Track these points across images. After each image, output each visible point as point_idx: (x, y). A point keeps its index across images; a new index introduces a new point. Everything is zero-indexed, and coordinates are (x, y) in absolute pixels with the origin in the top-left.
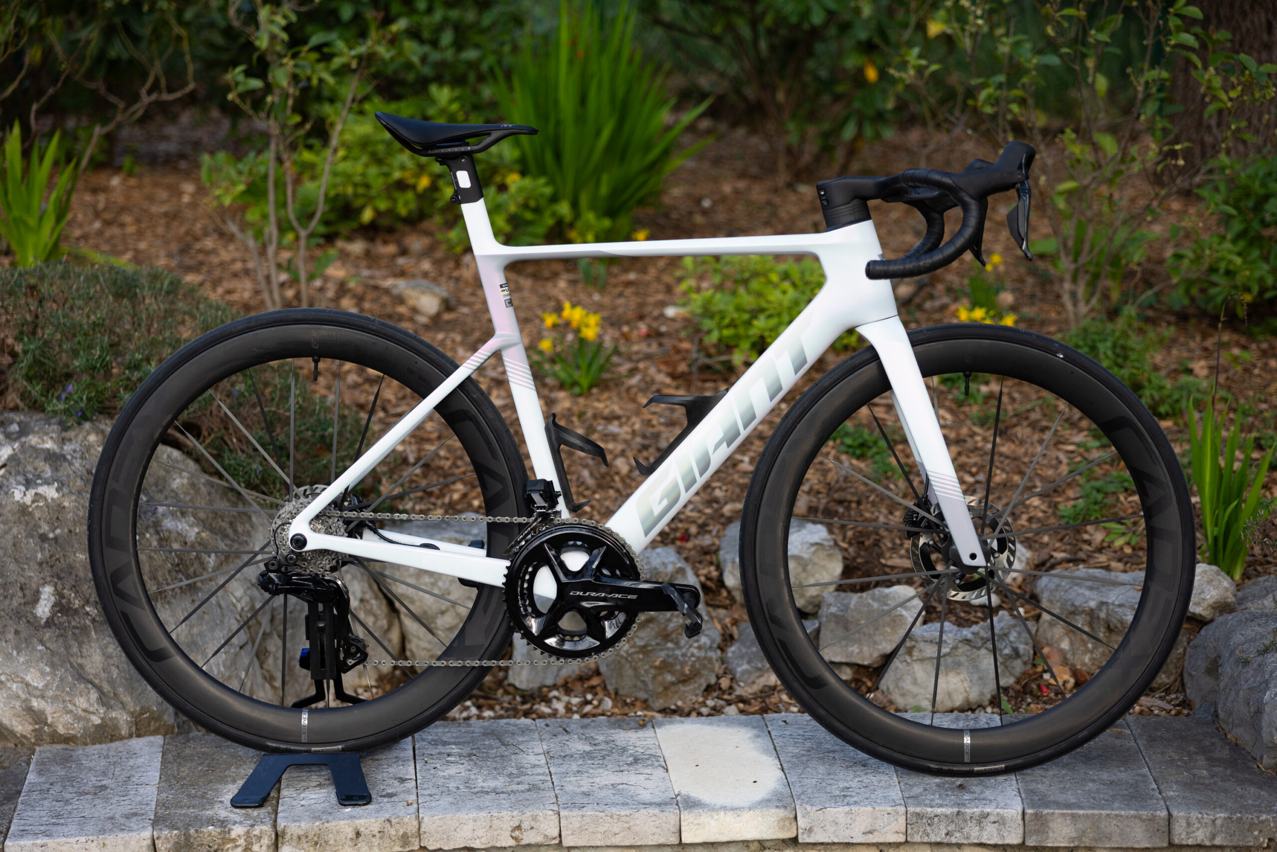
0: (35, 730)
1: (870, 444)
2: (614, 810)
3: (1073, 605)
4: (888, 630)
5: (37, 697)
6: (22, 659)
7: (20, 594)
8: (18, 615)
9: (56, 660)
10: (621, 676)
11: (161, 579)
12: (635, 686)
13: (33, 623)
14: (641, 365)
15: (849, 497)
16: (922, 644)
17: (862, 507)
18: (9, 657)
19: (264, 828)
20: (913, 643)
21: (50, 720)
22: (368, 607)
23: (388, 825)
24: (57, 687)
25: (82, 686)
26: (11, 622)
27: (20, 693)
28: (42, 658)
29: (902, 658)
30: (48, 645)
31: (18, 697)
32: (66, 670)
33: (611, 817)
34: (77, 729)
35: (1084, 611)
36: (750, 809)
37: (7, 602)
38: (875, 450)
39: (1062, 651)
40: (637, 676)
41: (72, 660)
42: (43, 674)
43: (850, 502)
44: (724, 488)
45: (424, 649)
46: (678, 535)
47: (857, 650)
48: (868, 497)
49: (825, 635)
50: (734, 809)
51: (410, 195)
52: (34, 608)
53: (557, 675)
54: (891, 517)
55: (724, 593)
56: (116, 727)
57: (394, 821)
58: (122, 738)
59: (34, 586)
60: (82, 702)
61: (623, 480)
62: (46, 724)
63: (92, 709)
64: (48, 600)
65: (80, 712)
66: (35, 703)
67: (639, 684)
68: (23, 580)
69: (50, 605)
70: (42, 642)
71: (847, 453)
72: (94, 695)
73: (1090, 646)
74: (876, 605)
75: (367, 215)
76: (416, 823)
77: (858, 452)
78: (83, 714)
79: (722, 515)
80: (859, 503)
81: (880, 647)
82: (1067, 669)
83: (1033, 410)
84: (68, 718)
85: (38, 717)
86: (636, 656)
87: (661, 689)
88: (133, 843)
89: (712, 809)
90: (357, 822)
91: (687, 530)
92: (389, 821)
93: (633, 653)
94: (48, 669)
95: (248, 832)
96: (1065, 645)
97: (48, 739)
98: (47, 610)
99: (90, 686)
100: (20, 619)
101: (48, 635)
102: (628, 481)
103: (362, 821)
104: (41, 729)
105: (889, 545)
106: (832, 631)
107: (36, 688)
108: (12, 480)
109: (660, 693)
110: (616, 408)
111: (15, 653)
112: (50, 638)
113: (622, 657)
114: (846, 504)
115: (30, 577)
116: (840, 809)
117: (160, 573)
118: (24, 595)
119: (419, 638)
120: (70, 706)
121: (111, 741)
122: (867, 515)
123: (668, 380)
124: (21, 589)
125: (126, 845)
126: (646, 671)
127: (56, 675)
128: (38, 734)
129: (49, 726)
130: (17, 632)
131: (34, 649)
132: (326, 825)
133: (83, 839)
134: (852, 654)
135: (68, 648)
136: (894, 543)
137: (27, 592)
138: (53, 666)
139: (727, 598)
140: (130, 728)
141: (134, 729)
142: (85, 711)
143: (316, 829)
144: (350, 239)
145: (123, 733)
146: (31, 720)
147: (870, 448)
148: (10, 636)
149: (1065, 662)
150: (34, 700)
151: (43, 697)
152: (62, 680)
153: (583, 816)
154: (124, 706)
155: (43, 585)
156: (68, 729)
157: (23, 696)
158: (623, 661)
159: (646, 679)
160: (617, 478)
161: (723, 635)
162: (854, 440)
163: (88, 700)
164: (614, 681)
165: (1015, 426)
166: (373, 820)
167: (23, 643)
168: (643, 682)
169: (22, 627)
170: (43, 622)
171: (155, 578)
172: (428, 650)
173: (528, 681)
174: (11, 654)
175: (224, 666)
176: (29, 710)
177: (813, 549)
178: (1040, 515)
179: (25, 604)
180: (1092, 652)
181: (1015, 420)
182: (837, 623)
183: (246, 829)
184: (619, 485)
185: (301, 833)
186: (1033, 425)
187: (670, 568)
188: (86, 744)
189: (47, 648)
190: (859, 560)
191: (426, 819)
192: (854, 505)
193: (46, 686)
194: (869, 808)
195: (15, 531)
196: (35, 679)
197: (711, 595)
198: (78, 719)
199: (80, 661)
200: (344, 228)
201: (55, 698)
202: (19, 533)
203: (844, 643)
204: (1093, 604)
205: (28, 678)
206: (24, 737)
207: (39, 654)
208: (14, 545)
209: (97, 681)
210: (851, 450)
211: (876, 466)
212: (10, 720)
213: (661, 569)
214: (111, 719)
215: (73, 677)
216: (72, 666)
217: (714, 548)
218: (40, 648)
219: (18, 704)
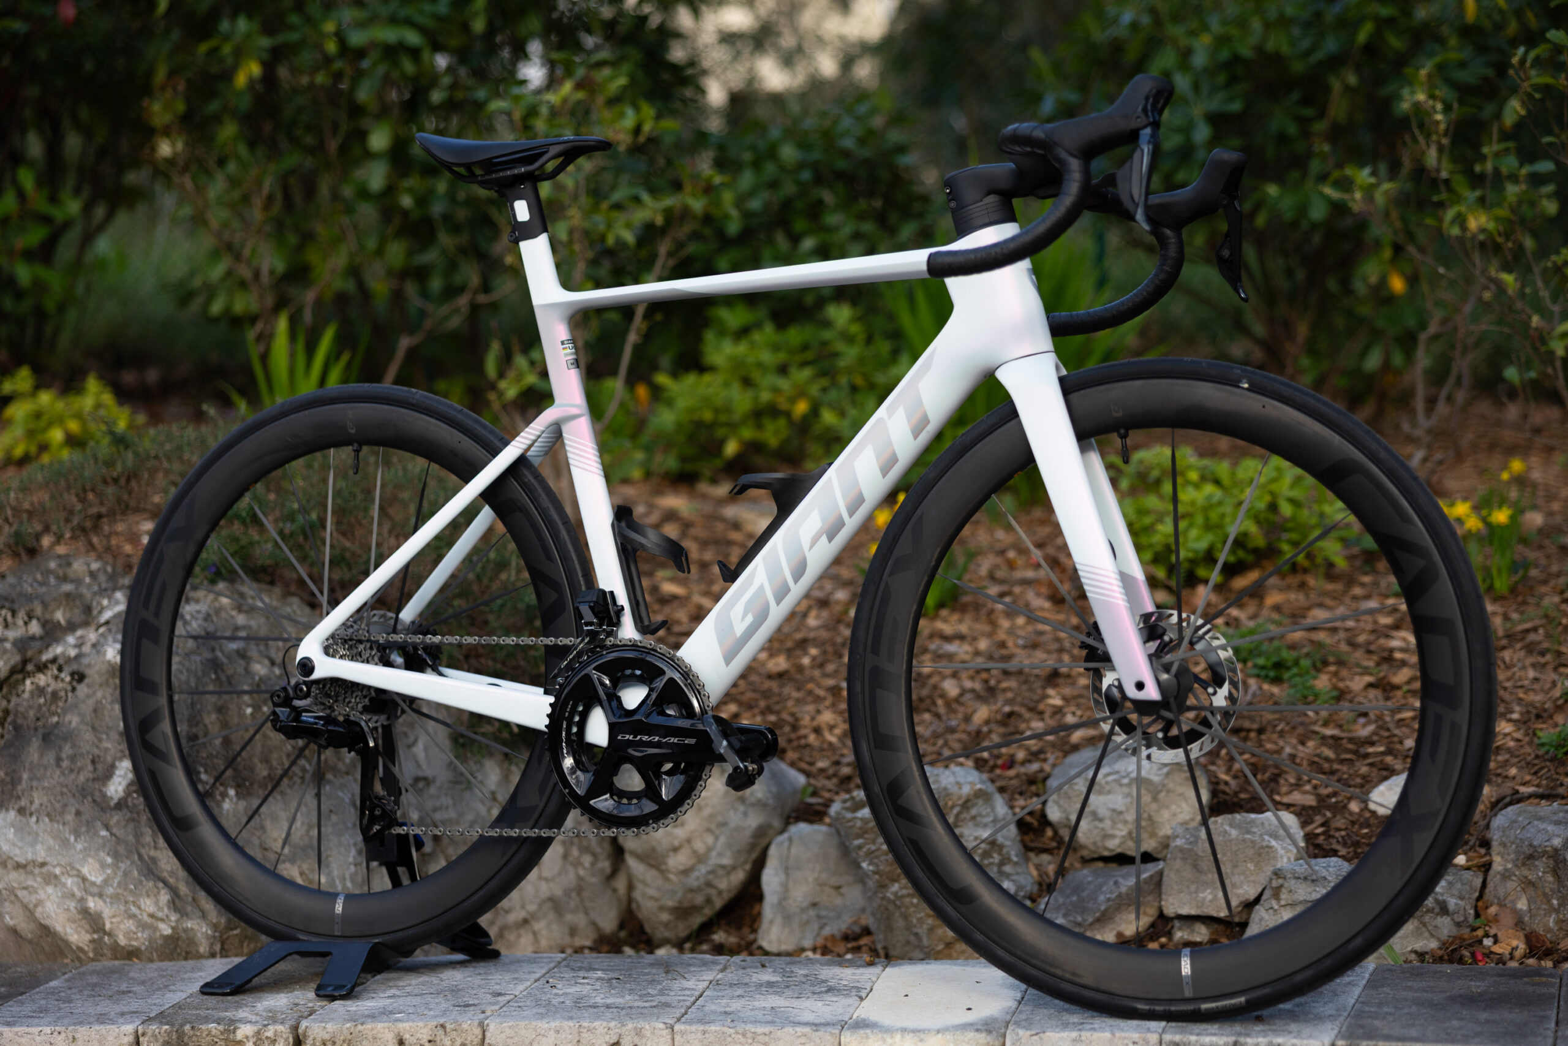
0: (93, 941)
1: (1289, 664)
2: (750, 1027)
3: (1531, 845)
4: (1251, 866)
5: (93, 895)
6: (79, 847)
7: (90, 767)
8: (83, 792)
9: (121, 849)
10: (889, 928)
11: (275, 763)
12: (908, 943)
13: (102, 805)
14: (1017, 590)
15: (1247, 724)
16: (1293, 882)
17: (1263, 737)
18: (65, 843)
19: (280, 1028)
20: (1280, 881)
21: (108, 926)
22: (585, 843)
23: (441, 1032)
24: (119, 883)
25: (151, 884)
26: (72, 800)
27: (75, 890)
28: (104, 845)
29: (1267, 905)
30: (115, 831)
31: (73, 895)
32: (133, 862)
33: (744, 1035)
34: (141, 940)
35: (1545, 852)
36: (938, 1032)
37: (73, 777)
38: (1295, 670)
39: (1515, 911)
40: (908, 928)
41: (142, 851)
42: (103, 865)
43: (1249, 731)
44: (1079, 713)
45: (652, 898)
46: (1000, 762)
47: (1210, 897)
48: (1275, 726)
49: (1170, 878)
50: (915, 1031)
51: (782, 422)
52: (105, 785)
53: (818, 935)
54: (1300, 748)
55: (1049, 833)
56: (192, 942)
57: (449, 1027)
58: (199, 957)
59: (109, 759)
60: (148, 905)
61: (948, 704)
62: (105, 933)
63: (160, 914)
64: (124, 777)
65: (146, 918)
66: (92, 904)
67: (912, 938)
68: (96, 751)
69: (124, 783)
70: (107, 827)
71: (1258, 676)
72: (165, 897)
73: (1555, 902)
74: (1234, 833)
75: (731, 448)
76: (478, 1031)
77: (1272, 674)
78: (149, 921)
79: (1068, 742)
80: (1261, 731)
81: (1241, 891)
82: (1521, 934)
83: (1535, 629)
84: (130, 925)
85: (94, 922)
86: (907, 900)
87: (941, 947)
88: (110, 1038)
89: (888, 1030)
90: (400, 1025)
91: (1012, 756)
92: (443, 1026)
93: (903, 896)
94: (109, 860)
95: (258, 1033)
96: (1522, 905)
97: (109, 954)
98: (121, 789)
99: (161, 885)
100: (84, 797)
101: (115, 818)
102: (954, 706)
103: (407, 1025)
104: (101, 939)
105: (1292, 780)
106: (1178, 871)
107: (94, 884)
108: (110, 639)
109: (939, 952)
110: (963, 628)
111: (72, 838)
112: (118, 822)
113: (889, 901)
114: (1243, 734)
115: (107, 749)
116: (1064, 1034)
117: (275, 755)
118: (95, 769)
119: (646, 884)
120: (134, 909)
121: (186, 959)
122: (1269, 746)
123: (1047, 605)
124: (93, 762)
125: (102, 1040)
126: (920, 920)
127: (118, 868)
128: (97, 944)
129: (109, 934)
130: (78, 813)
131: (96, 834)
132: (360, 1027)
133: (47, 1030)
134: (1203, 903)
135: (138, 836)
136: (1299, 779)
137: (100, 767)
138: (116, 856)
139: (1052, 839)
140: (212, 945)
141: (218, 947)
142: (152, 916)
143: (346, 1033)
144: (714, 481)
145: (202, 950)
146: (87, 927)
147: (1288, 669)
148: (70, 817)
149: (1519, 924)
150: (90, 899)
151: (101, 895)
152: (125, 874)
153: (704, 1032)
154: (204, 915)
155: (121, 759)
156: (130, 939)
157: (78, 894)
158: (891, 907)
159: (919, 931)
160: (940, 702)
161: (1040, 884)
162: (1268, 659)
163: (157, 903)
164: (881, 936)
165: (1504, 648)
166: (421, 1024)
167: (83, 826)
168: (916, 934)
169: (87, 807)
170: (112, 804)
171: (267, 761)
172: (656, 900)
173: (779, 941)
174: (68, 840)
175: (352, 881)
176: (85, 912)
177: (1165, 770)
178: (1512, 744)
179: (94, 780)
180: (1557, 911)
181: (1504, 642)
182: (1184, 859)
183: (256, 1029)
184: (942, 710)
185: (327, 1037)
186: (1530, 649)
187: (966, 790)
188: (151, 961)
189: (112, 834)
190: (1242, 796)
191: (492, 1027)
192: (1253, 735)
193: (106, 882)
194: (1108, 1035)
195: (99, 694)
196: (92, 871)
197: (1031, 836)
198: (142, 926)
199: (152, 853)
200: (706, 468)
201: (116, 898)
202: (104, 697)
203: (1193, 887)
204: (1557, 842)
205: (85, 871)
206: (80, 949)
207: (100, 841)
208: (95, 711)
209: (171, 881)
210: (1263, 673)
211: (1292, 691)
212: (64, 927)
213: (954, 790)
214: (186, 930)
215: (140, 872)
216: (140, 857)
217: (1041, 776)
218: (104, 833)
219: (72, 905)
